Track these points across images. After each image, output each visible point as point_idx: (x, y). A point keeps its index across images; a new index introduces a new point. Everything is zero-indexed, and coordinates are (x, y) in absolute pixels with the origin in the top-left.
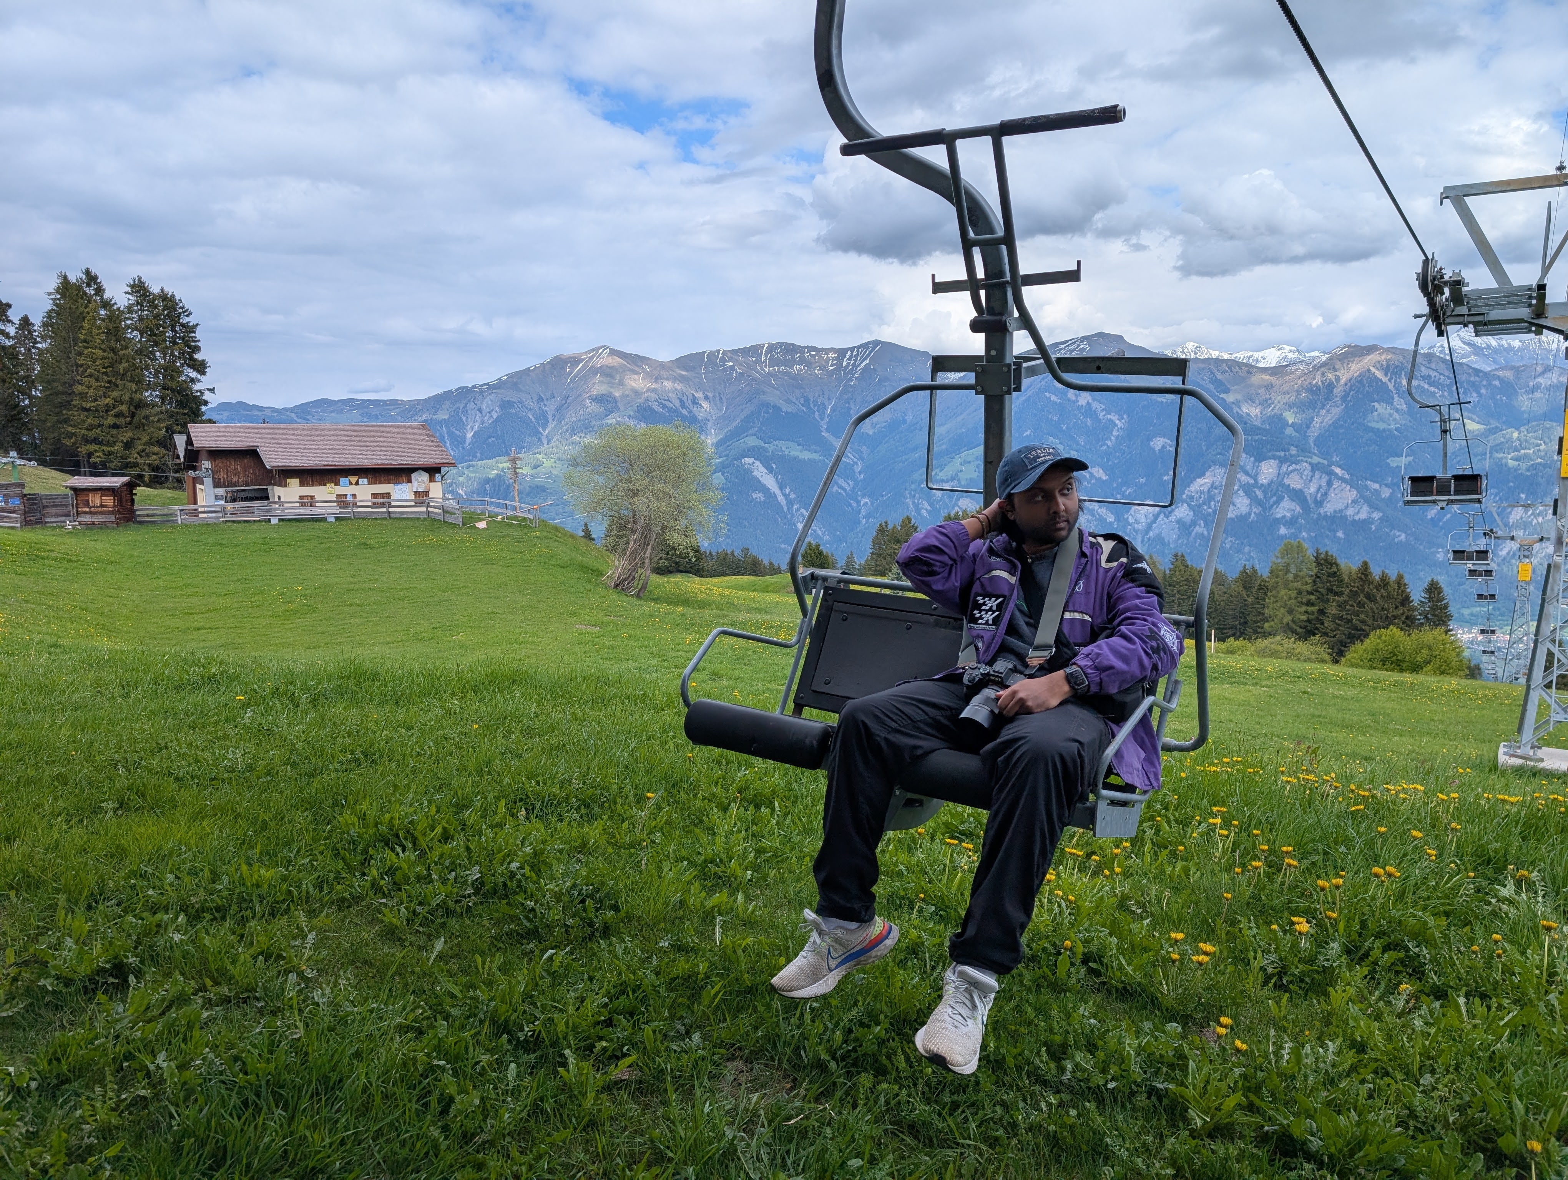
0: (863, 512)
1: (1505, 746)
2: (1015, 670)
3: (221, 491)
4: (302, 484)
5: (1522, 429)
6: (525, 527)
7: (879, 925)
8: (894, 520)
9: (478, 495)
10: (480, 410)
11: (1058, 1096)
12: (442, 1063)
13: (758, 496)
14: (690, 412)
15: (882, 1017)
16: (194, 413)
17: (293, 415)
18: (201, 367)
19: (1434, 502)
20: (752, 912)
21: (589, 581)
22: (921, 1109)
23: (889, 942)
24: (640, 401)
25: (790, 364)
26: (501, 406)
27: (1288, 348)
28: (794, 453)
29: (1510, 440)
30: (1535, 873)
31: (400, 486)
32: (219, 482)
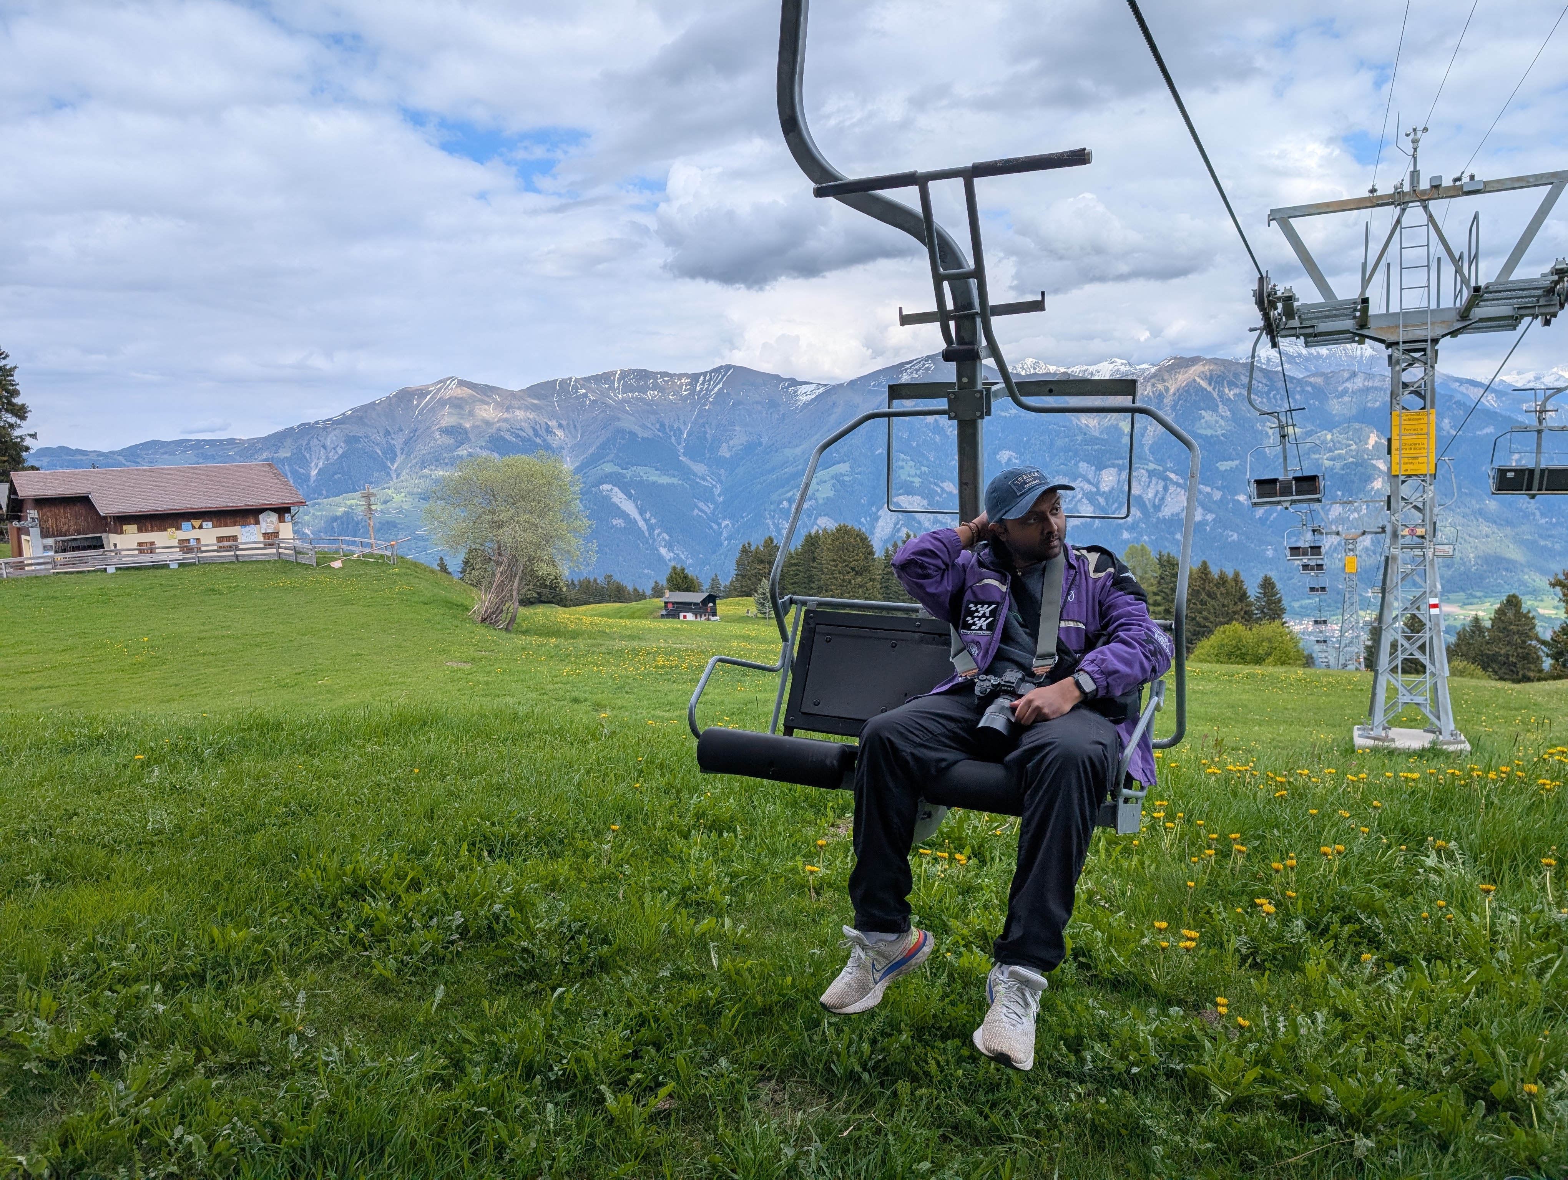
0: (725, 534)
1: (1358, 729)
2: (1022, 680)
3: (50, 541)
4: (140, 530)
5: (1335, 431)
6: (382, 564)
7: (915, 934)
8: (757, 541)
9: (325, 533)
10: (324, 447)
11: (1084, 1086)
12: (483, 1109)
13: (618, 522)
14: (545, 440)
15: (903, 1025)
16: (14, 460)
17: (121, 458)
18: (21, 412)
19: (1279, 503)
20: (742, 935)
21: (455, 617)
22: (965, 1111)
23: (927, 949)
24: (492, 431)
25: (643, 390)
26: (345, 442)
27: (1119, 361)
28: (652, 478)
29: (1324, 442)
30: (1453, 843)
31: (248, 528)
32: (48, 532)
